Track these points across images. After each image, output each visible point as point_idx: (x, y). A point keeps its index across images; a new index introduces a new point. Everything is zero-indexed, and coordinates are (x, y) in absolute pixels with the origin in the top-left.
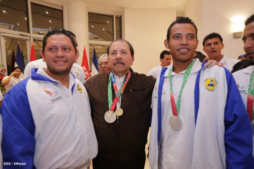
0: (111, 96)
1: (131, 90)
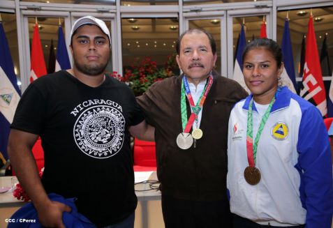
0: (186, 112)
1: (216, 102)
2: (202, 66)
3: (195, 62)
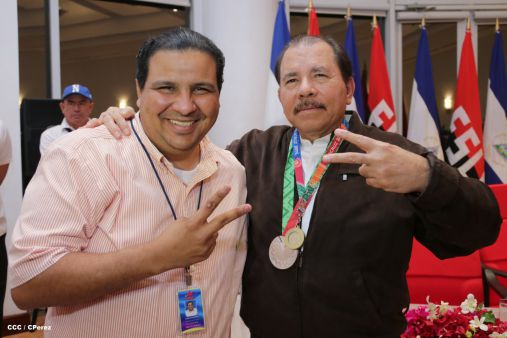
1: (345, 177)
2: (322, 107)
3: (304, 99)
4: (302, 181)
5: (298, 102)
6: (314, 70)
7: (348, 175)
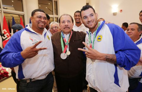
0: (63, 45)
2: (69, 28)
4: (66, 42)
5: (65, 27)
6: (68, 21)
7: (74, 41)
